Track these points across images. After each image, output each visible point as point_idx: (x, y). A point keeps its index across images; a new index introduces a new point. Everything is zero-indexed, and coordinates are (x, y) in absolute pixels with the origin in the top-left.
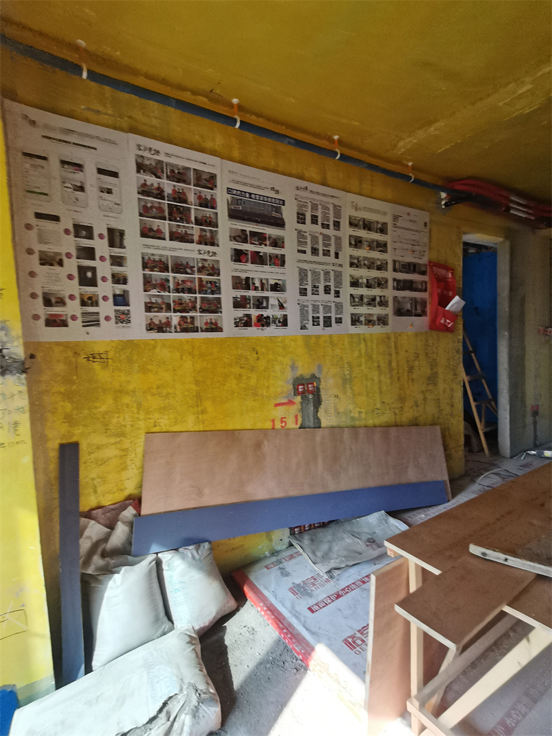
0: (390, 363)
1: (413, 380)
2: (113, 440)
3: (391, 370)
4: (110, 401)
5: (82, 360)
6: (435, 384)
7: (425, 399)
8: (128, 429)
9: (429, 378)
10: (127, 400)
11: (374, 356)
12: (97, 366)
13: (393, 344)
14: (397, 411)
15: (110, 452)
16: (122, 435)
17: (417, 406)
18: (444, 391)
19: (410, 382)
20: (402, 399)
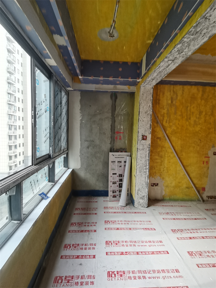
2: (160, 158)
4: (160, 149)
5: (156, 139)
8: (163, 156)
10: (164, 149)
12: (158, 140)
15: (159, 161)
16: (162, 157)
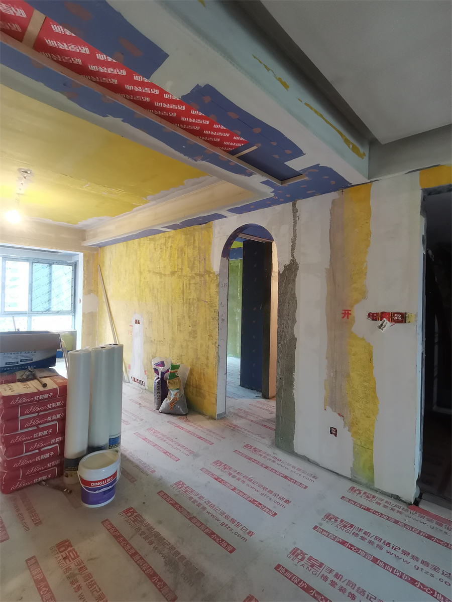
0: (168, 318)
1: (180, 331)
3: (169, 323)
6: (195, 338)
7: (187, 346)
9: (190, 333)
11: (162, 313)
13: (170, 308)
14: (171, 346)
17: (182, 348)
18: (202, 345)
19: (179, 332)
20: (173, 340)
